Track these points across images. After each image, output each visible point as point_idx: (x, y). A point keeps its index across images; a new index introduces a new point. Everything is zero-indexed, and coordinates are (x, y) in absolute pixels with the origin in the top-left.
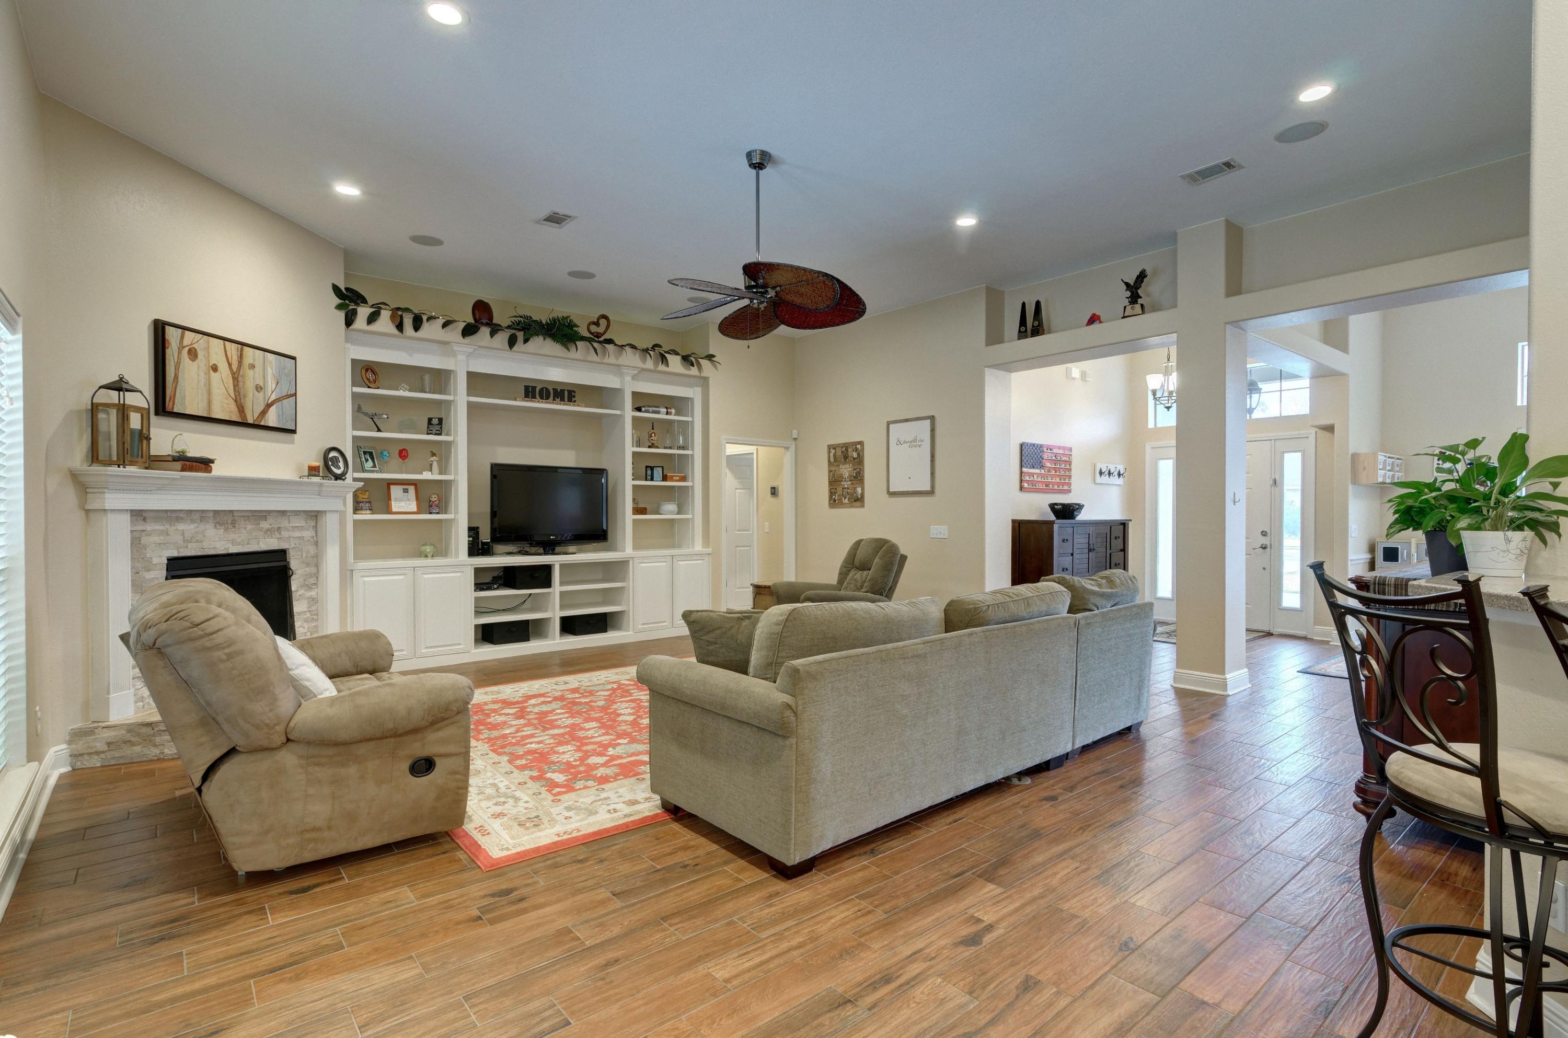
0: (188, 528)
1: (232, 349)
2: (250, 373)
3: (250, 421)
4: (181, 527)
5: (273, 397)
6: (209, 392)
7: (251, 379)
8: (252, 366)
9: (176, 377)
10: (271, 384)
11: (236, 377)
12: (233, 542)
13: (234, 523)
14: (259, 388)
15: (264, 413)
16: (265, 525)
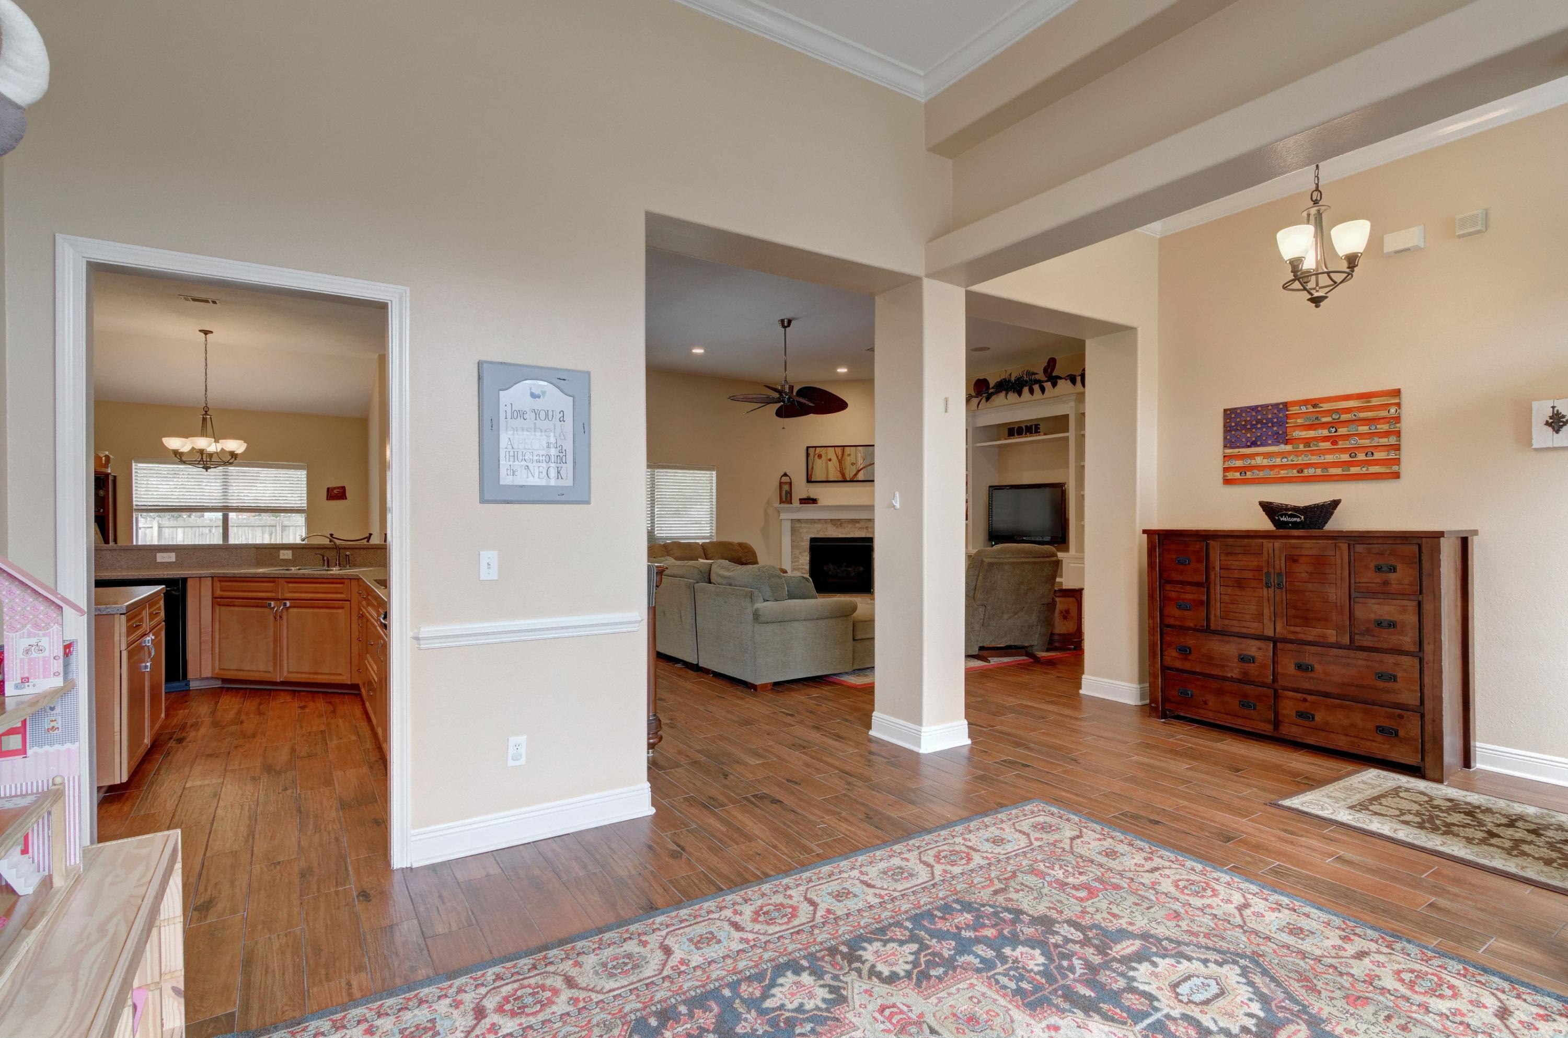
0: (819, 526)
1: (839, 450)
2: (848, 458)
3: (848, 479)
4: (816, 525)
5: (862, 467)
6: (827, 471)
7: (848, 460)
8: (849, 455)
9: (812, 468)
10: (860, 461)
11: (840, 462)
12: (842, 533)
13: (841, 525)
14: (853, 464)
15: (856, 474)
16: (858, 525)
